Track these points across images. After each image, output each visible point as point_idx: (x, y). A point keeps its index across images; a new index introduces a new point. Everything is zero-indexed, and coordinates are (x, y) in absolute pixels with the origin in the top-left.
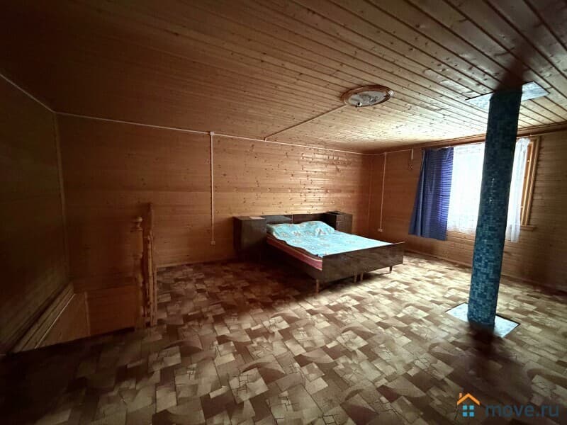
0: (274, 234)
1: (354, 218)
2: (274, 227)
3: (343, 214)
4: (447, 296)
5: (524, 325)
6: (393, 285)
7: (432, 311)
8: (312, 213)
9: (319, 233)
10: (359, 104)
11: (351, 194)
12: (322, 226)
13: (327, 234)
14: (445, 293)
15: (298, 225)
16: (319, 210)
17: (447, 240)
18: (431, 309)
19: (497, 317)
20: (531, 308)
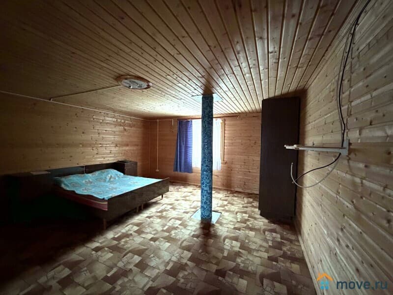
0: (63, 186)
1: (139, 164)
2: (63, 179)
3: (130, 161)
4: (192, 207)
5: (223, 213)
6: (163, 207)
7: (184, 219)
8: (104, 163)
9: (110, 179)
10: (130, 87)
11: (137, 147)
12: (113, 172)
13: (117, 178)
14: (191, 205)
15: (90, 175)
16: (111, 160)
17: (192, 173)
18: (182, 218)
19: (213, 212)
20: (226, 203)
